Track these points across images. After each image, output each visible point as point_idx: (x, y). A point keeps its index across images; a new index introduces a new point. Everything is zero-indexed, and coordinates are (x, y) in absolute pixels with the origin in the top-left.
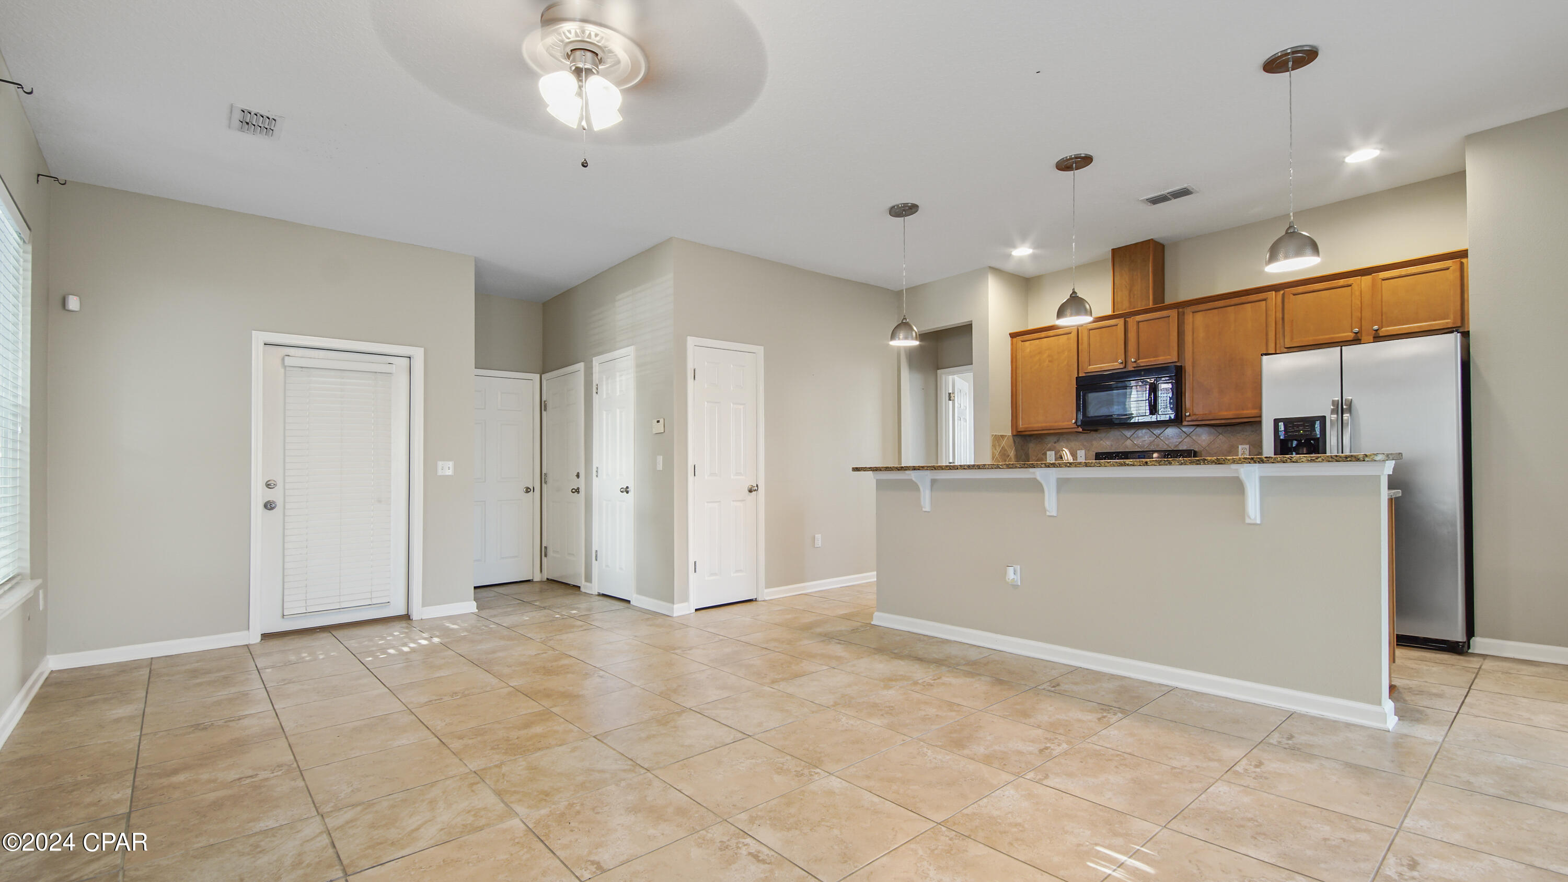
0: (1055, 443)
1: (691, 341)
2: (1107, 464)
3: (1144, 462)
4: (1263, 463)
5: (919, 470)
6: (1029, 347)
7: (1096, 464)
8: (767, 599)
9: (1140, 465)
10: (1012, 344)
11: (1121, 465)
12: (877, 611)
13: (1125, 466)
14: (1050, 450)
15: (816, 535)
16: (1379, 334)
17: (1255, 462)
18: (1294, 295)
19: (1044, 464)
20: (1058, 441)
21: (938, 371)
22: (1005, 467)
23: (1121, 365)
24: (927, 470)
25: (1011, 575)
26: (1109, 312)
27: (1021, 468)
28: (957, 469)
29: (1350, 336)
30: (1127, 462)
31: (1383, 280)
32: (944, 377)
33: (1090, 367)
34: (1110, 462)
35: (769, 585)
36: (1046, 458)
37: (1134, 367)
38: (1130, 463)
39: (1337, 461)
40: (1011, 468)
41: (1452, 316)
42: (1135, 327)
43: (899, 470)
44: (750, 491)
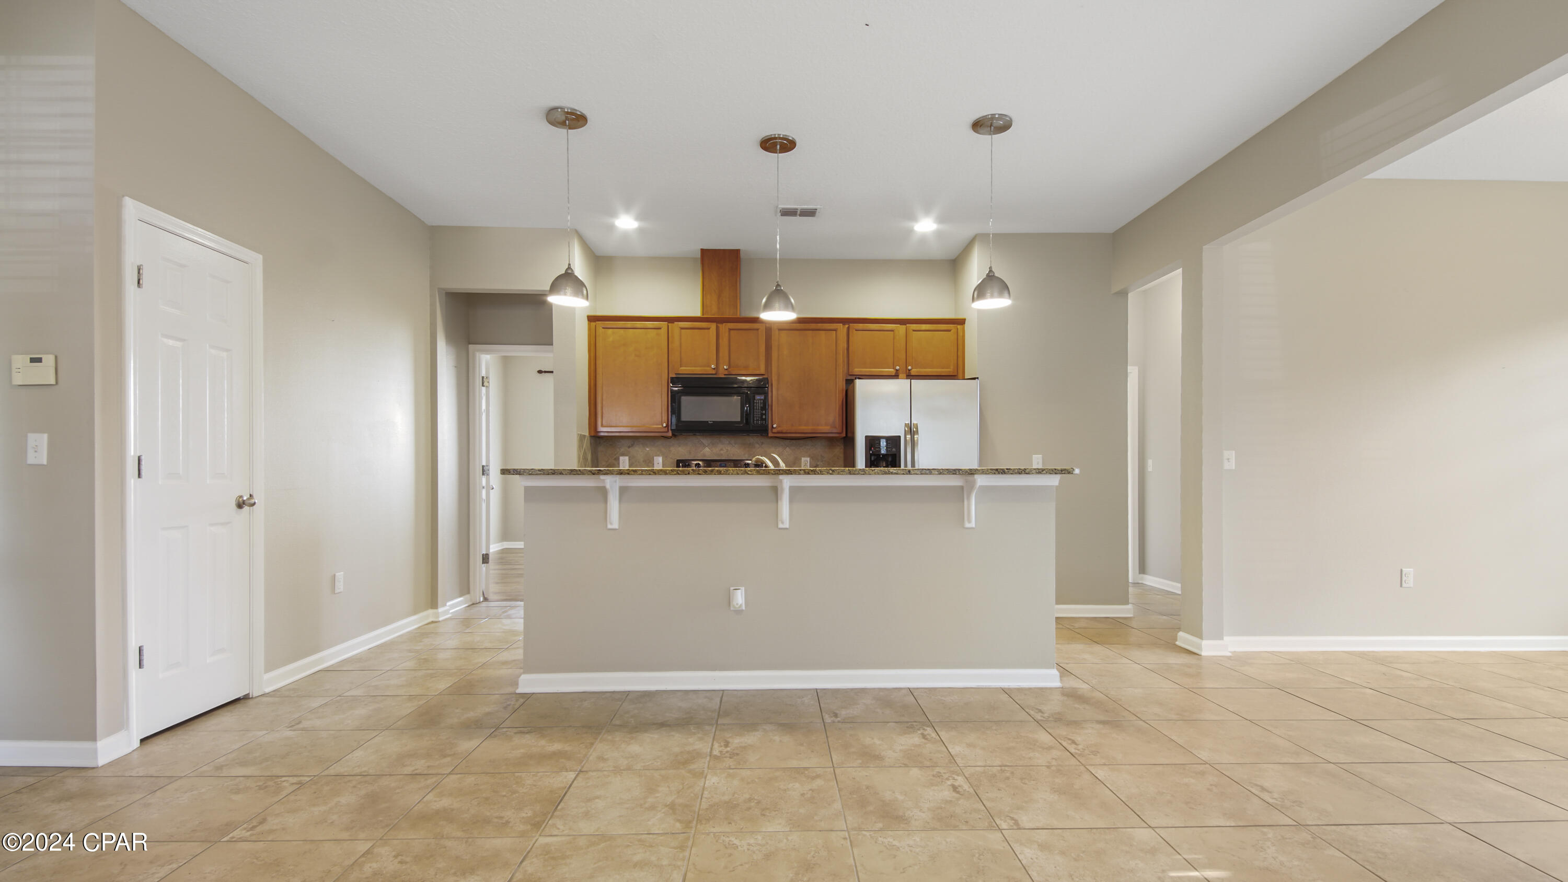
0: (629, 447)
1: (131, 208)
2: (871, 472)
3: (907, 471)
4: (1005, 473)
5: (629, 474)
6: (611, 335)
7: (860, 472)
8: (267, 690)
9: (903, 474)
10: (590, 329)
11: (885, 473)
12: (524, 673)
13: (889, 474)
14: (623, 455)
15: (337, 574)
16: (910, 373)
17: (999, 473)
18: (856, 330)
19: (803, 470)
20: (632, 445)
21: (470, 345)
22: (754, 472)
23: (714, 371)
24: (642, 474)
25: (739, 598)
26: (698, 313)
27: (775, 474)
28: (689, 474)
29: (891, 371)
30: (891, 471)
31: (914, 331)
32: (477, 354)
33: (682, 368)
34: (875, 470)
35: (270, 666)
36: (619, 464)
37: (725, 375)
38: (895, 471)
39: (1056, 474)
40: (762, 474)
41: (952, 367)
42: (727, 334)
43: (594, 474)
44: (240, 505)
